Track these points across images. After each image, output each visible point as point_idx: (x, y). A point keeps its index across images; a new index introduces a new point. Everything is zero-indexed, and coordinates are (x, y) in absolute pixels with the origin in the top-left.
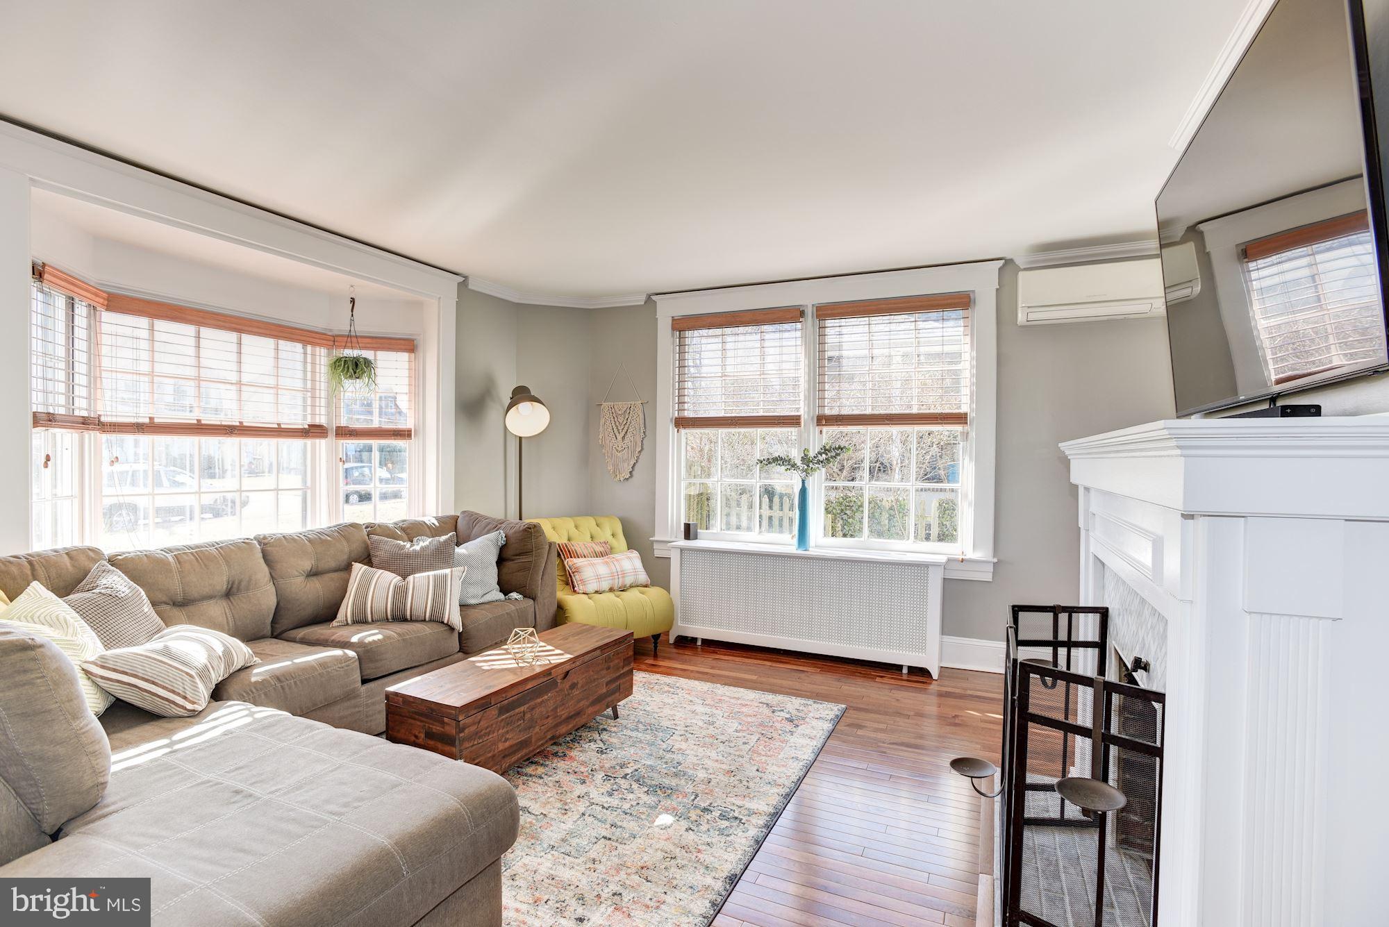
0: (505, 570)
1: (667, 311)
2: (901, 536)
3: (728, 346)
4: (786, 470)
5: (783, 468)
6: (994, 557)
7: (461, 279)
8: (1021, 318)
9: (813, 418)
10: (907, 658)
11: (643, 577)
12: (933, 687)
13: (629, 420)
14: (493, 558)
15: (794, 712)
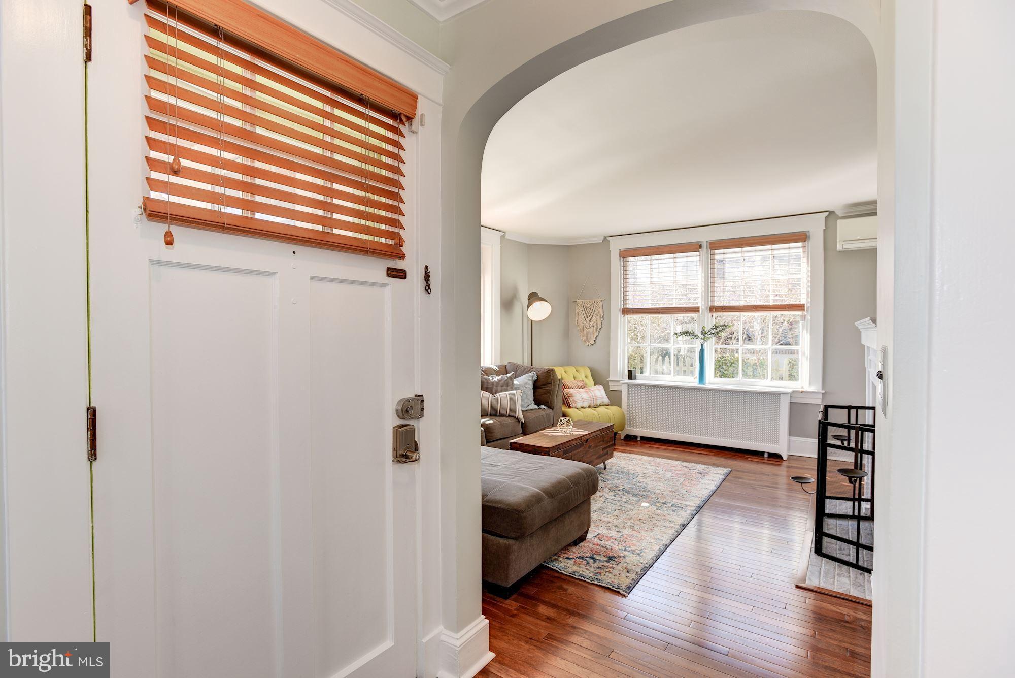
0: (537, 393)
1: (616, 246)
2: (764, 377)
3: (654, 266)
4: (691, 338)
5: (690, 337)
6: (823, 389)
7: (502, 234)
8: (839, 247)
9: (707, 308)
10: (767, 447)
11: (606, 400)
12: (784, 464)
13: (594, 311)
14: (531, 387)
15: (702, 470)
